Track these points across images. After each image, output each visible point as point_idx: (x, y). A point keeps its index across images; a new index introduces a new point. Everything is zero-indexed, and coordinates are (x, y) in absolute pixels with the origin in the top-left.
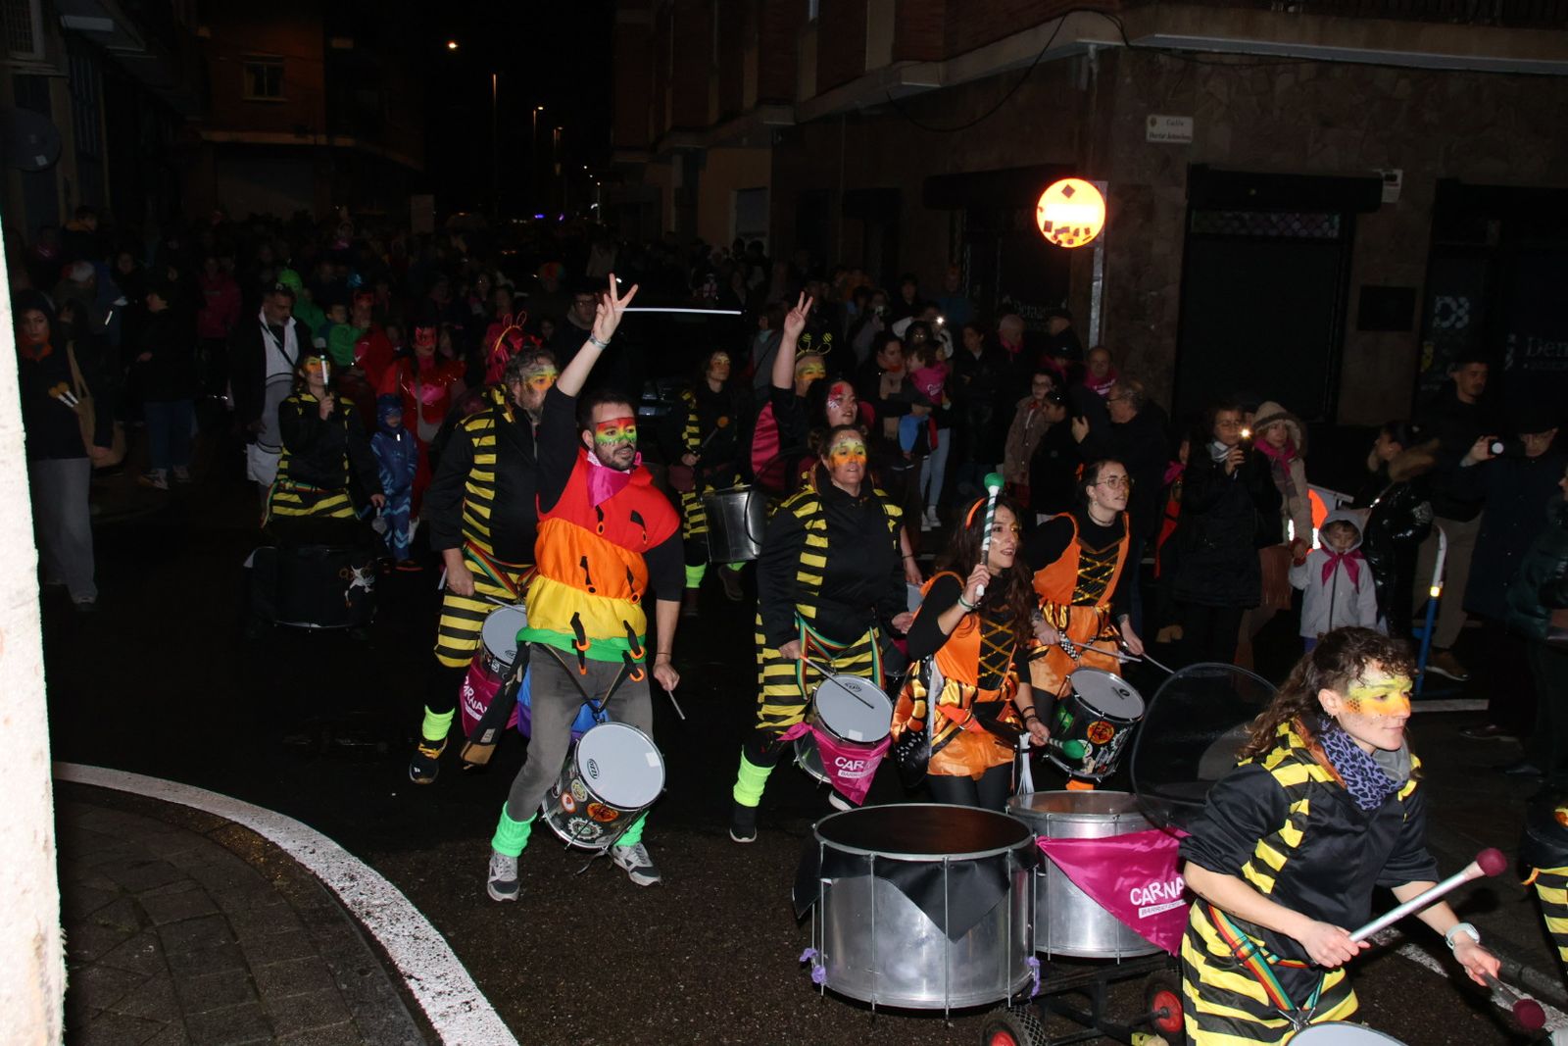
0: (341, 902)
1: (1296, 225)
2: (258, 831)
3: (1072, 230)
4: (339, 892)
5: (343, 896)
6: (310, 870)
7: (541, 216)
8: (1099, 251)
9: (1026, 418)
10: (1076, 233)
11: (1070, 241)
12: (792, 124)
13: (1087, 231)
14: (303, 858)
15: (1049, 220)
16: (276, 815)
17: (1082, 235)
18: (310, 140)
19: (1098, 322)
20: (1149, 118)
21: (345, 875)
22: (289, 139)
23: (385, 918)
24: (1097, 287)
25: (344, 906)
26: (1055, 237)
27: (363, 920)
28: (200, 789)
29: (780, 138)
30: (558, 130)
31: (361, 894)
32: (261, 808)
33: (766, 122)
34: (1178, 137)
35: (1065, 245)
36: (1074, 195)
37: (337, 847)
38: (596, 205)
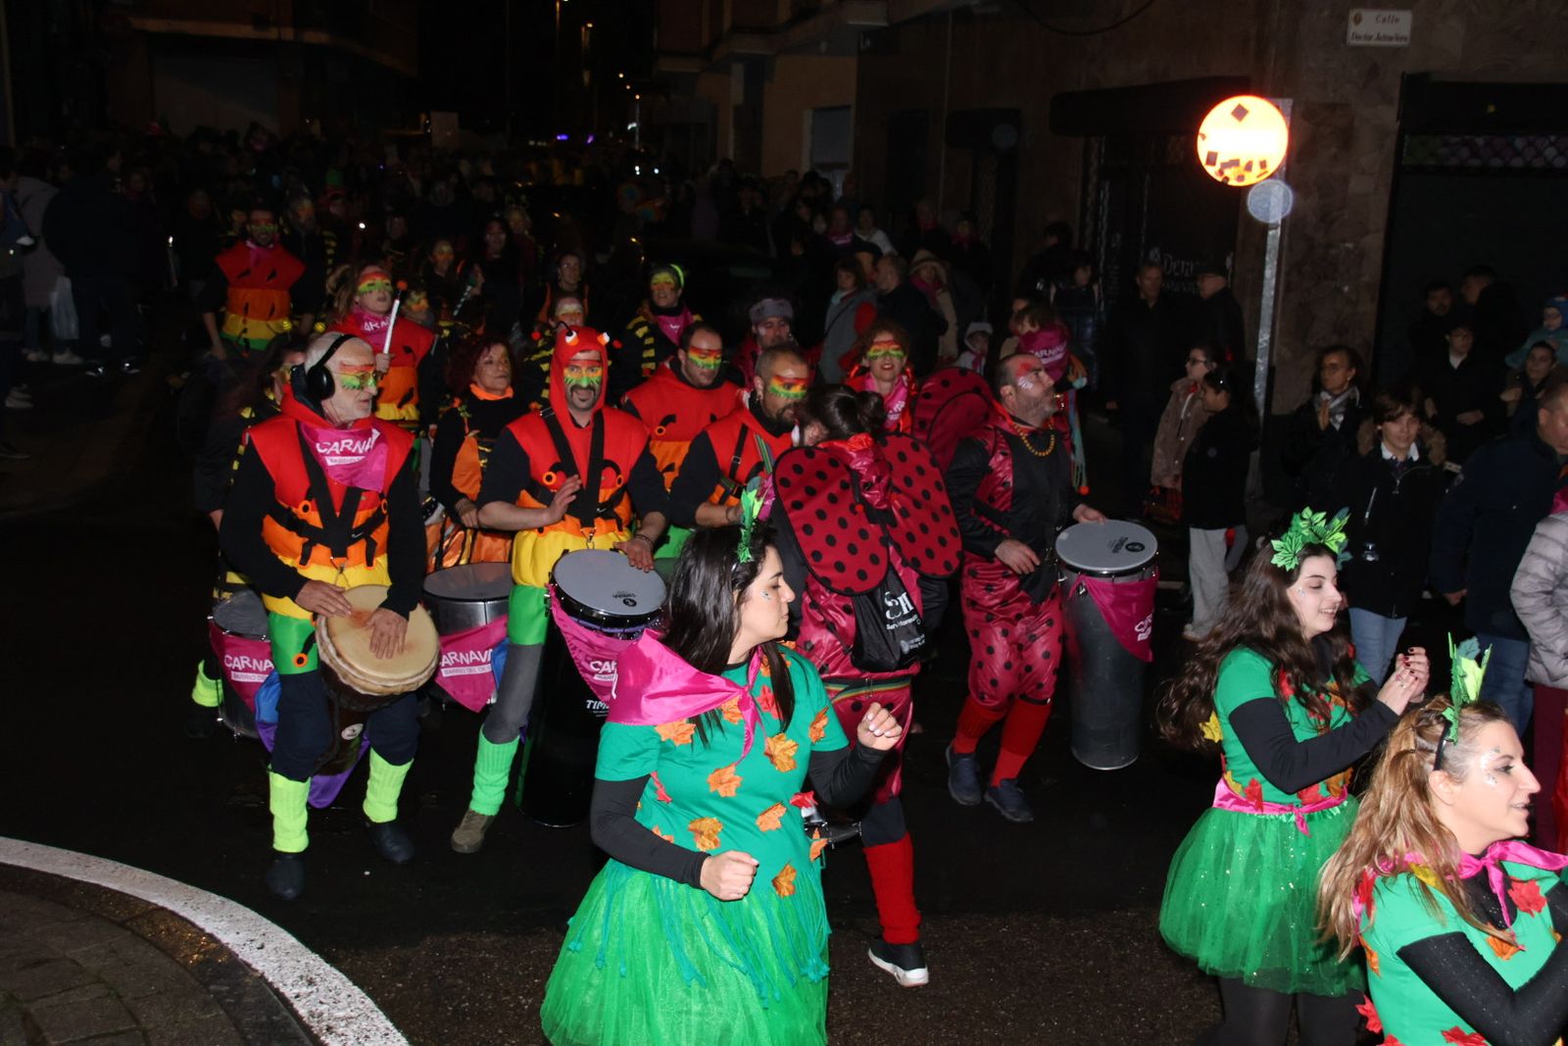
0: (295, 1014)
1: (1550, 152)
2: (192, 919)
3: (1243, 163)
4: (293, 1001)
5: (298, 1005)
6: (257, 971)
7: (564, 137)
9: (1182, 407)
10: (1249, 167)
11: (1240, 178)
12: (884, 24)
13: (1263, 165)
14: (248, 954)
15: (1213, 150)
16: (217, 899)
17: (1256, 169)
18: (272, 34)
19: (1273, 281)
20: (1352, 14)
21: (301, 977)
22: (246, 31)
23: (351, 1035)
24: (1274, 236)
25: (299, 1018)
26: (1221, 172)
27: (323, 1038)
28: (118, 864)
29: (868, 43)
30: (587, 28)
31: (321, 1003)
32: (197, 889)
33: (851, 22)
34: (1391, 39)
35: (1233, 183)
36: (1247, 118)
37: (293, 940)
38: (634, 125)
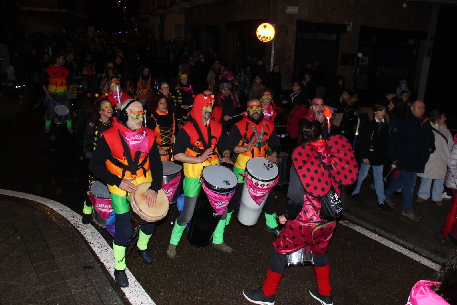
0: (71, 224)
1: (325, 37)
2: (47, 205)
3: (266, 37)
4: (70, 221)
5: (71, 222)
6: (62, 215)
7: (121, 32)
8: (273, 43)
9: (255, 88)
10: (267, 38)
11: (266, 40)
12: (190, 7)
13: (270, 37)
14: (60, 212)
15: (260, 34)
16: (52, 201)
17: (269, 38)
18: (53, 10)
19: (273, 62)
20: (287, 7)
21: (71, 216)
22: (47, 10)
23: (83, 227)
24: (273, 53)
25: (72, 225)
26: (262, 39)
27: (77, 228)
28: (30, 194)
29: (187, 11)
30: (125, 8)
31: (76, 221)
32: (47, 199)
33: (183, 6)
34: (294, 12)
35: (264, 41)
36: (267, 28)
37: (69, 209)
38: (136, 29)
